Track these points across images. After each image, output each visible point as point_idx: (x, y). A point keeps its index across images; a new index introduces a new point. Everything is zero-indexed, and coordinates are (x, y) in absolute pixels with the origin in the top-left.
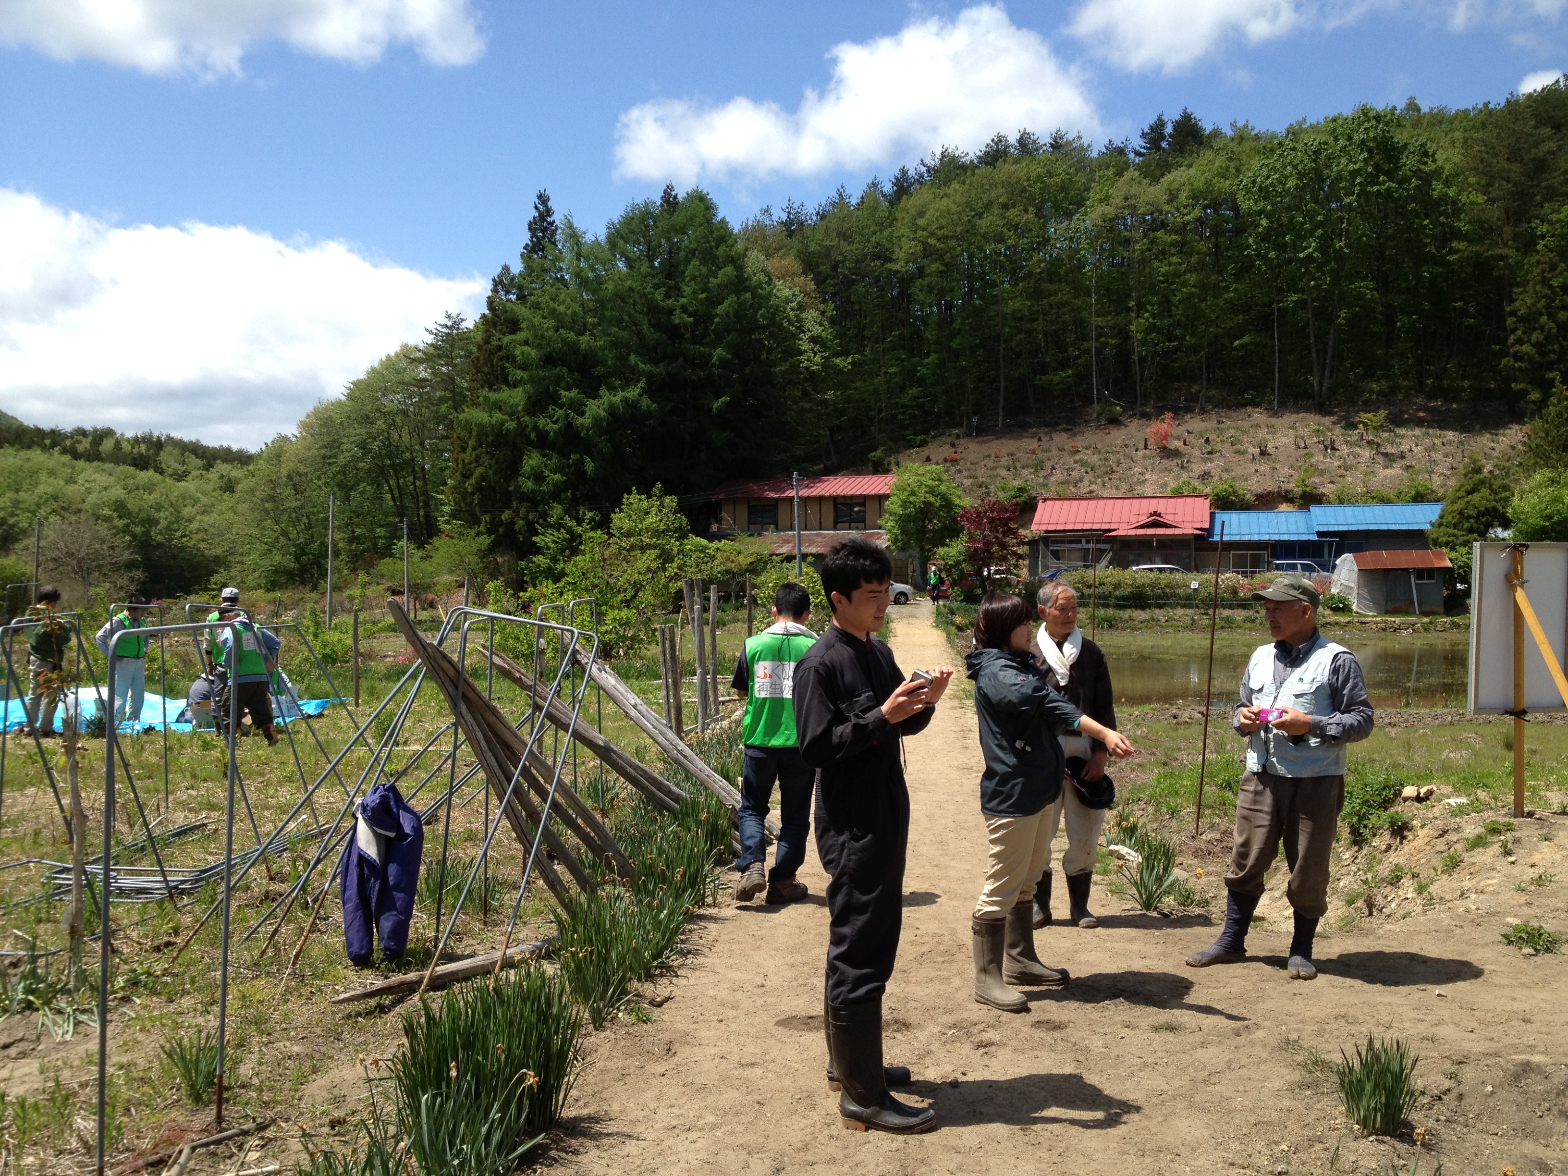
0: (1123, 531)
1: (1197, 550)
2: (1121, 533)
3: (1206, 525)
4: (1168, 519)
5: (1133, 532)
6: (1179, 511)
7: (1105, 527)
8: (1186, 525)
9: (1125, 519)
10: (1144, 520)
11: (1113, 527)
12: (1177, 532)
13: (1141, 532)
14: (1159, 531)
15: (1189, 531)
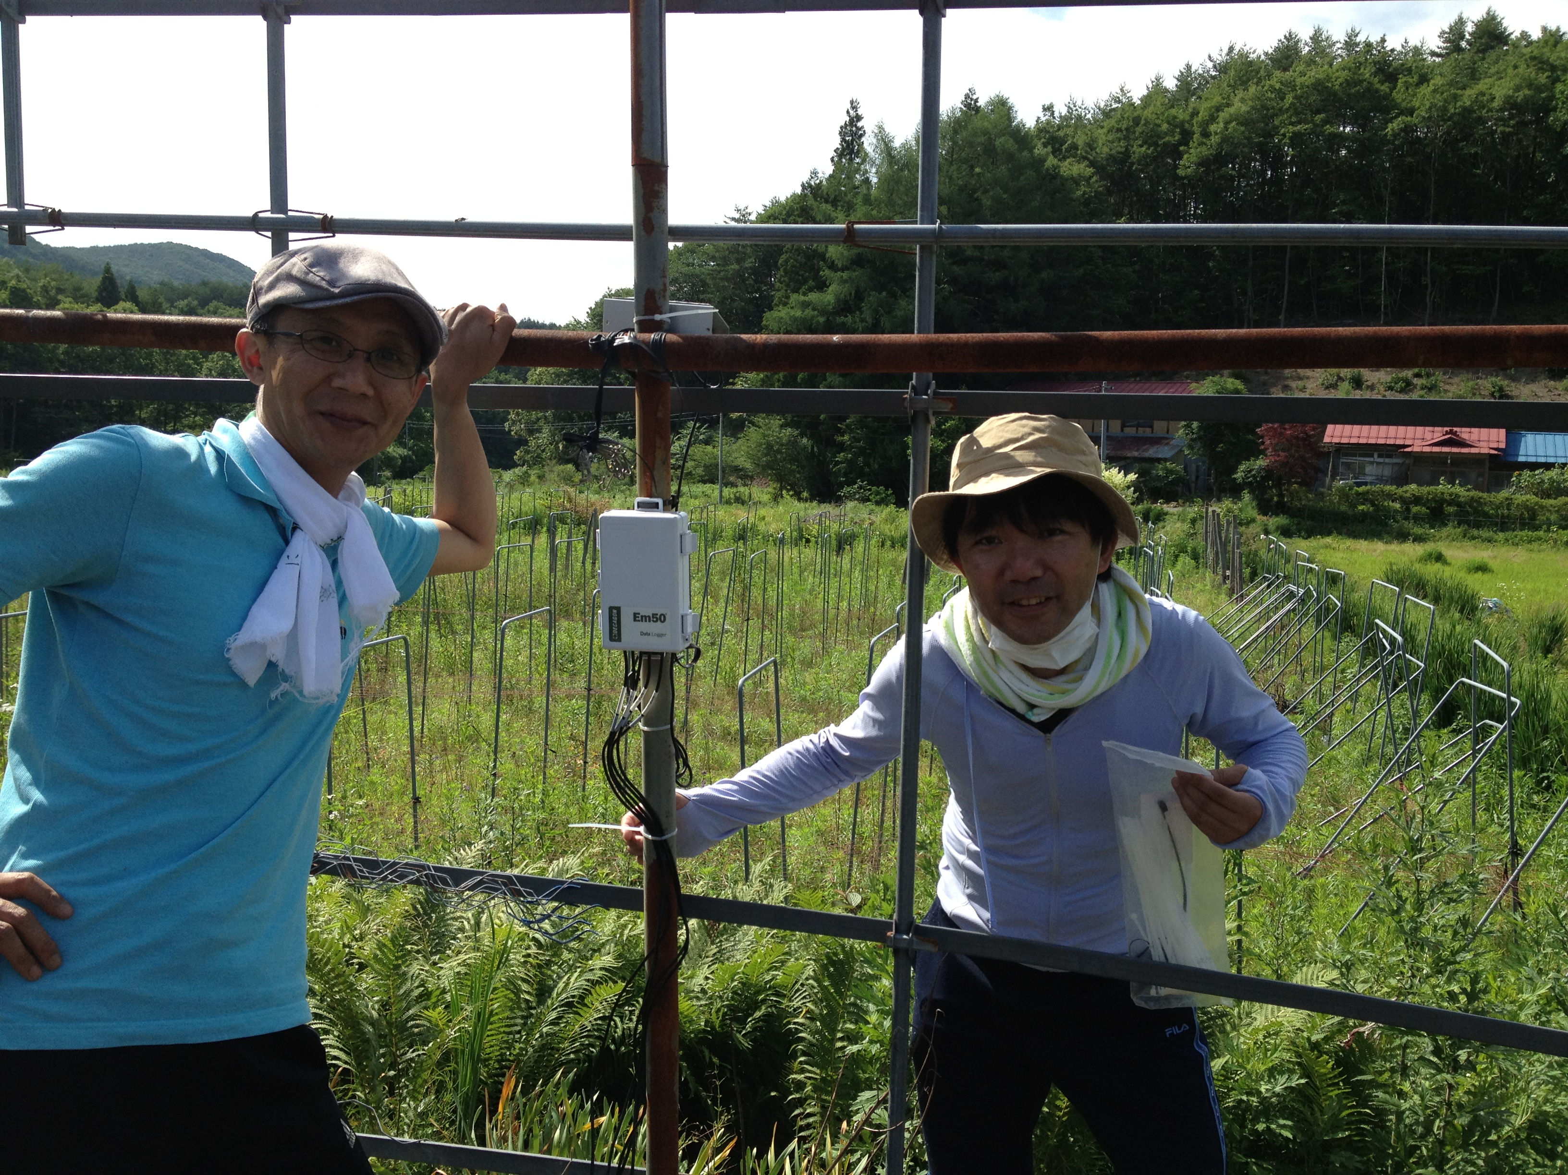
0: (1418, 447)
1: (1490, 469)
2: (1416, 449)
3: (1503, 446)
4: (1464, 437)
5: (1427, 449)
7: (1399, 442)
8: (1482, 444)
10: (1439, 437)
11: (1408, 442)
12: (1473, 450)
13: (1436, 449)
14: (1455, 450)
15: (1485, 451)
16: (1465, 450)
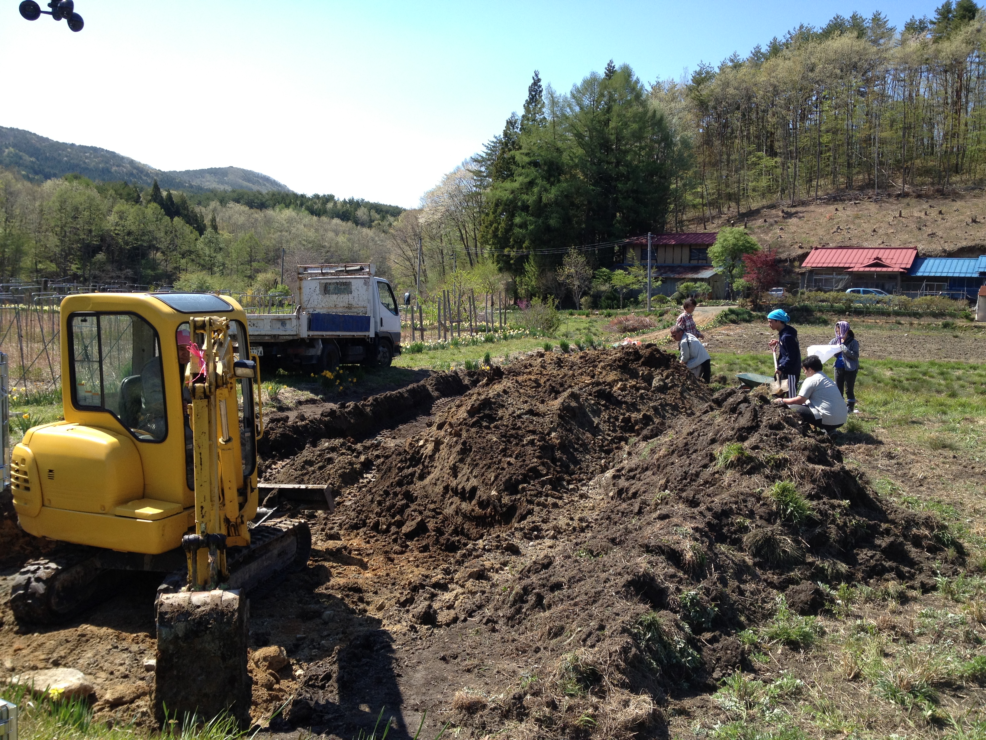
0: (858, 268)
1: (902, 281)
2: (854, 269)
3: (910, 266)
4: (887, 262)
5: (862, 269)
6: (896, 257)
7: (847, 265)
8: (898, 266)
9: (860, 261)
10: (871, 262)
11: (851, 266)
12: (890, 269)
13: (867, 269)
14: (879, 269)
15: (896, 270)
16: (884, 269)
